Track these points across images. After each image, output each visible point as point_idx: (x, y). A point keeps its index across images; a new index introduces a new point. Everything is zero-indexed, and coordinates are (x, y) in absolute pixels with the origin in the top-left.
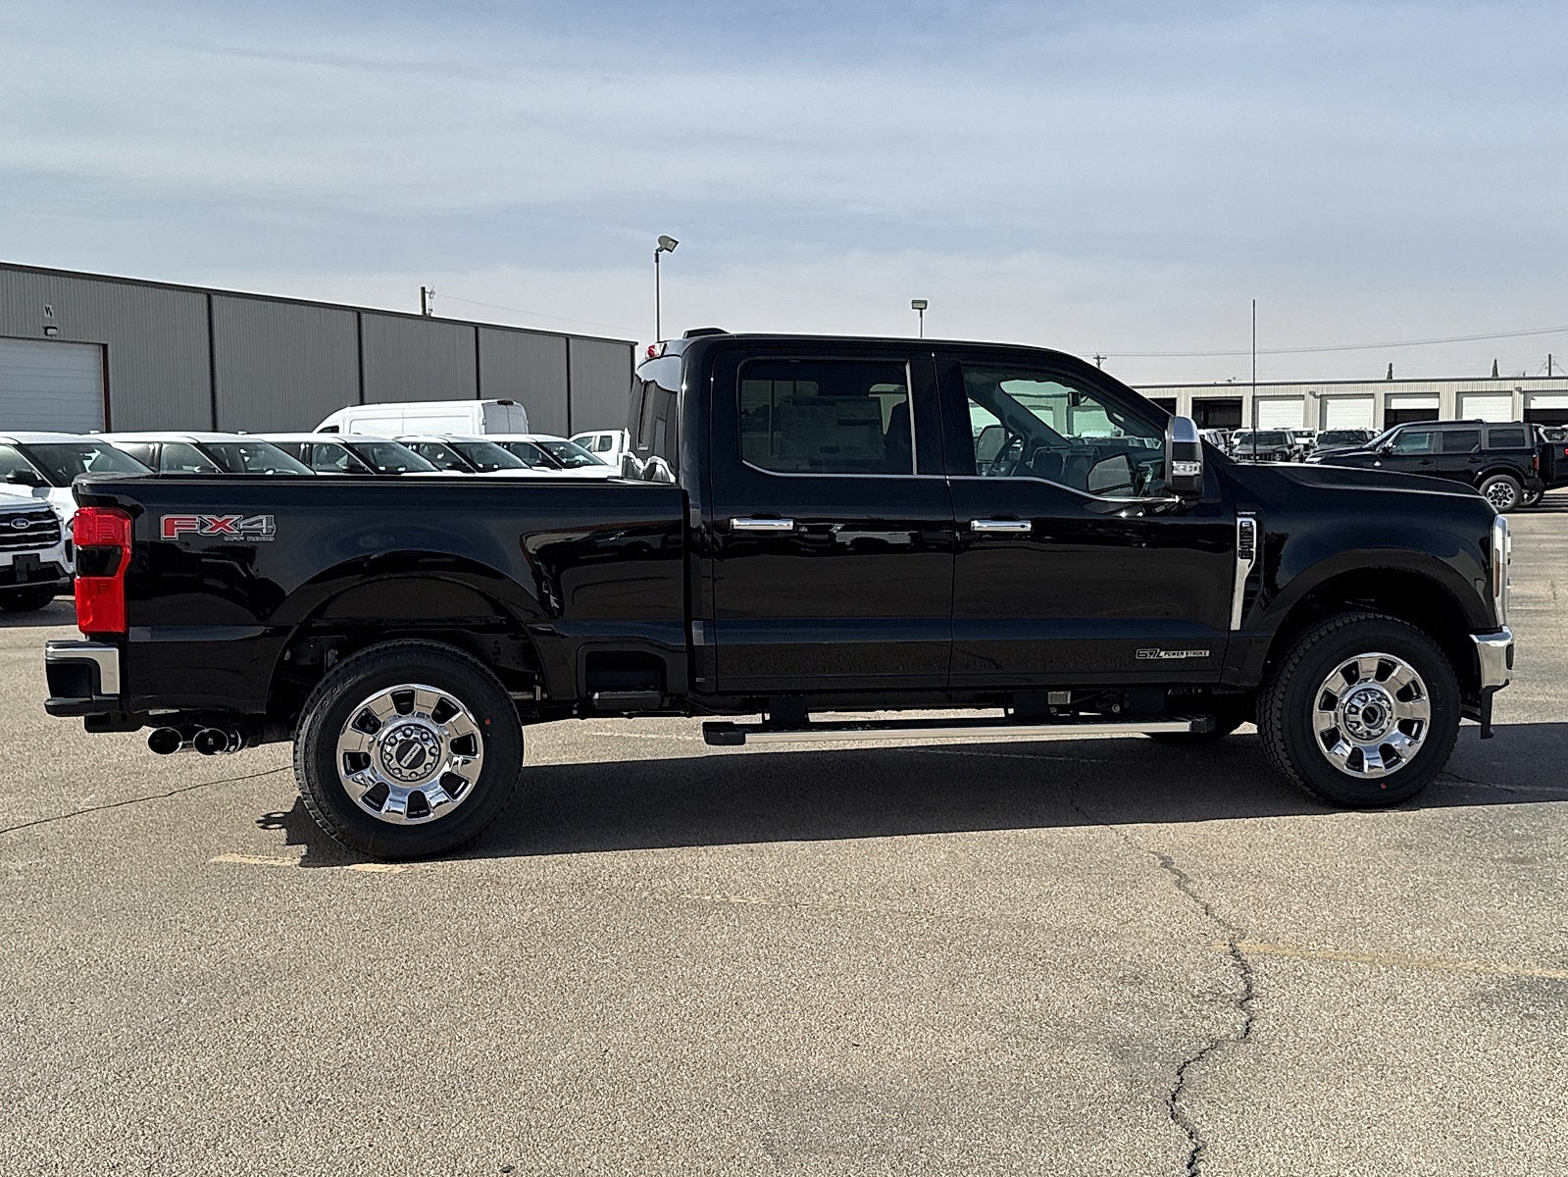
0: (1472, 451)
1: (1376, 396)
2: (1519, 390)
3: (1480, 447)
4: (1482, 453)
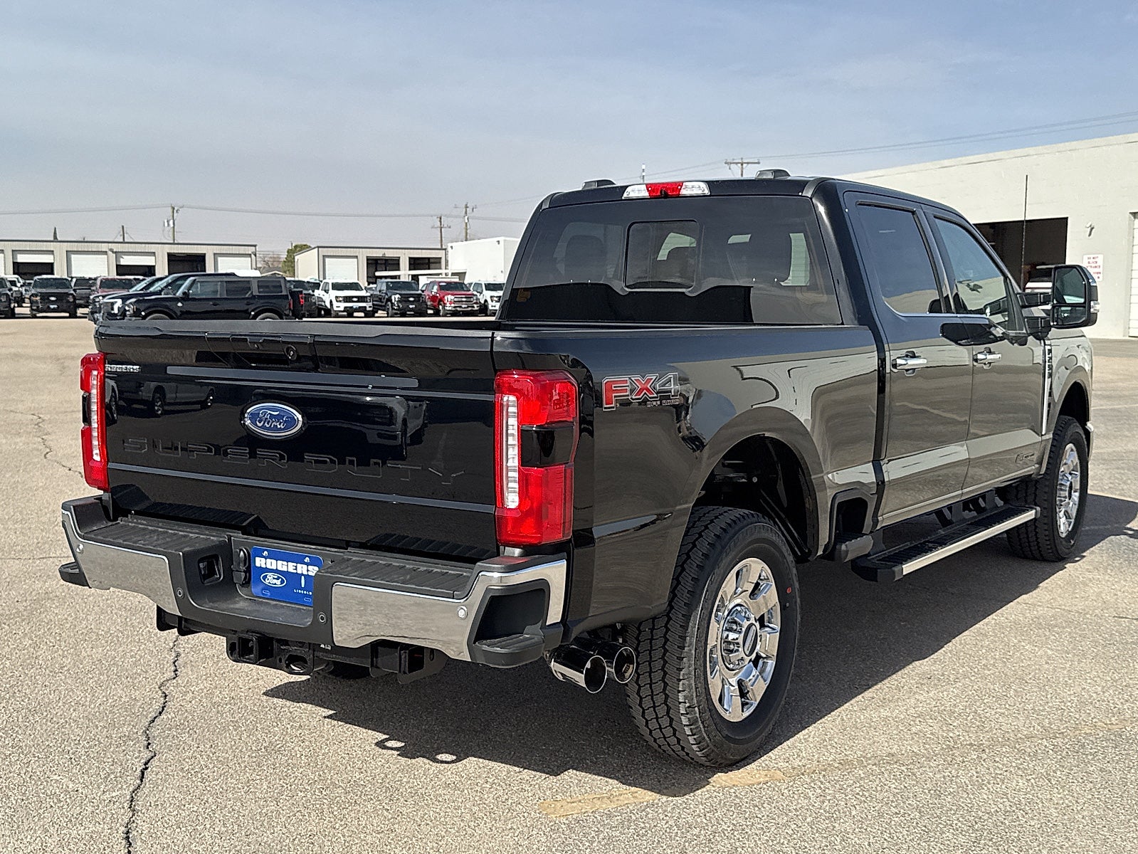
0: (247, 296)
1: (5, 252)
2: (111, 250)
3: (252, 292)
4: (254, 297)
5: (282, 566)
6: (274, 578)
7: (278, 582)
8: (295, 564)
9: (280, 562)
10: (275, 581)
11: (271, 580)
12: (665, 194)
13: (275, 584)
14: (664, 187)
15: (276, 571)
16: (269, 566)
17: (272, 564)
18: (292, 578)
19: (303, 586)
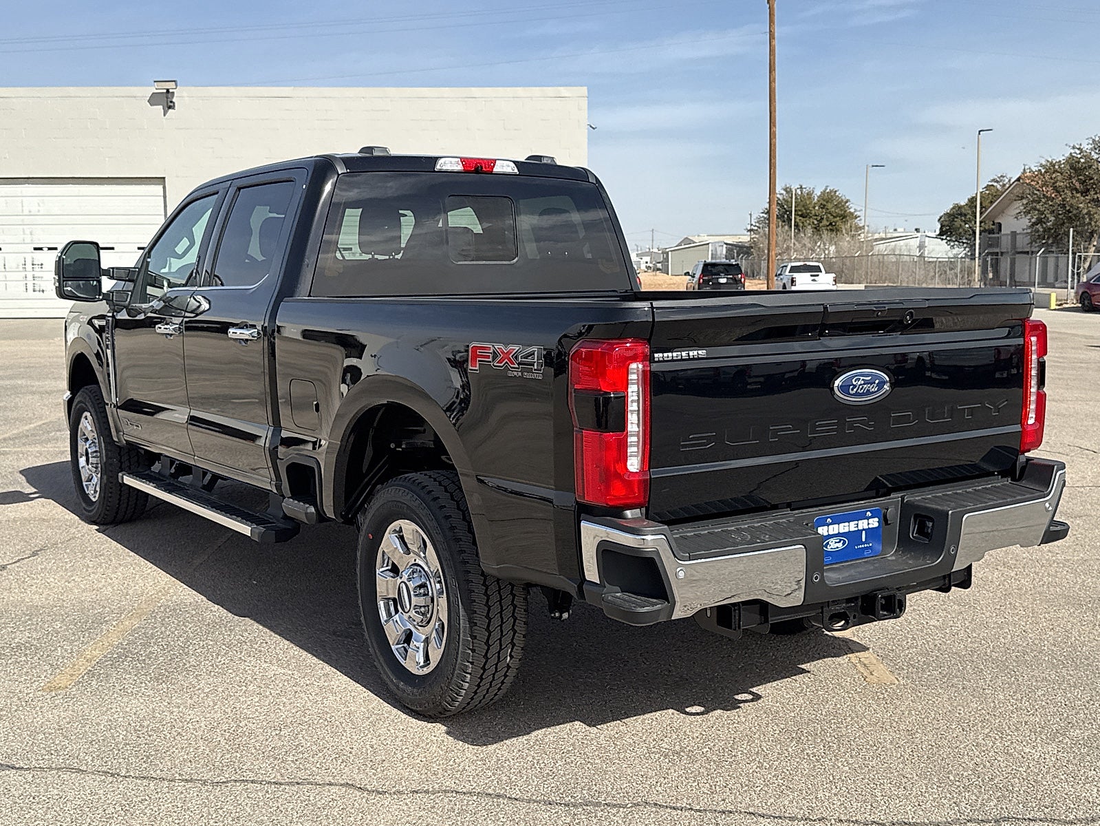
5: (844, 528)
6: (836, 542)
7: (840, 545)
8: (856, 522)
9: (841, 525)
10: (837, 545)
11: (834, 545)
12: (478, 169)
13: (837, 548)
14: (479, 163)
15: (839, 535)
16: (831, 533)
17: (834, 529)
18: (853, 536)
19: (864, 540)
